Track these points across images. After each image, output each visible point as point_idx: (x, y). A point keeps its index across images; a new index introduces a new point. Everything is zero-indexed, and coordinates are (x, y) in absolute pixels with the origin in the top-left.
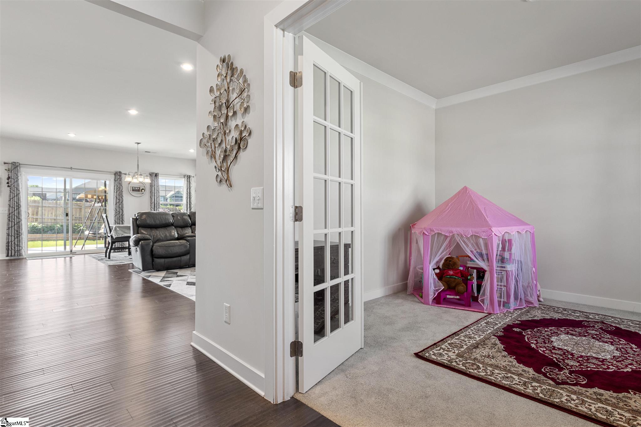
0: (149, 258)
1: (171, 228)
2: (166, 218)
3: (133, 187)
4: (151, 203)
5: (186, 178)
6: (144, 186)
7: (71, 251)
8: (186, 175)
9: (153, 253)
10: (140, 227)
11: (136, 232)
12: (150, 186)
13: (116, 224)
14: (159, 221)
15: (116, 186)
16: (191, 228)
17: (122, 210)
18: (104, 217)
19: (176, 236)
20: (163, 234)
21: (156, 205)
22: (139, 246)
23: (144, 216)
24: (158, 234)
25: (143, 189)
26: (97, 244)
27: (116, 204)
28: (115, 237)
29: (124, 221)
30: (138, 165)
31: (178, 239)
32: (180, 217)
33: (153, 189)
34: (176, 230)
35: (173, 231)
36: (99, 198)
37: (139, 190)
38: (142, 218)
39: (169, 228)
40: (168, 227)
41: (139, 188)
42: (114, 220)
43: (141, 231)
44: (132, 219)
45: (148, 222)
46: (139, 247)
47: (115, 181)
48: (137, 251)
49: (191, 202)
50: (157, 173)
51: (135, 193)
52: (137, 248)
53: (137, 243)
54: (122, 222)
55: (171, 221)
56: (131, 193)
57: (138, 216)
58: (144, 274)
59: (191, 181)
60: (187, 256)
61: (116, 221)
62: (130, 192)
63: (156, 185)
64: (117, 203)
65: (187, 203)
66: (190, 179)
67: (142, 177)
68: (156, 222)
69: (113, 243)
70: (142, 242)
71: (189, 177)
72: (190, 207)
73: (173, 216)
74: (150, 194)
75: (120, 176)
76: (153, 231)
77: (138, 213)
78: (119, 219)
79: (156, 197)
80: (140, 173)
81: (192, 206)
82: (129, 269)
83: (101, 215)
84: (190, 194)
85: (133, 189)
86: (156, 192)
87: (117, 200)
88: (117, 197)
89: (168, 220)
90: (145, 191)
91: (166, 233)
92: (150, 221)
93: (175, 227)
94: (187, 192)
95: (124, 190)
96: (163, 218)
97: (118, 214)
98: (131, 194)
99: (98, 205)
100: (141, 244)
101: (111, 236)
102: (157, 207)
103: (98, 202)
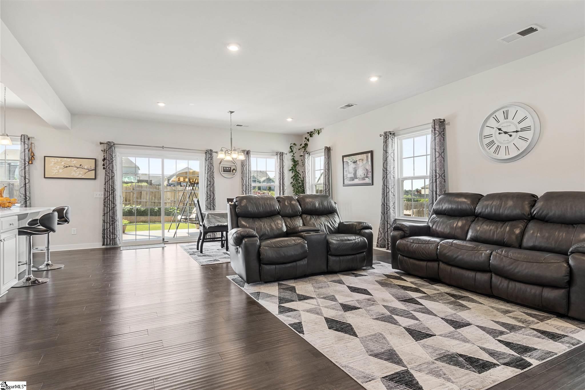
0: (255, 264)
1: (277, 218)
2: (272, 203)
3: (224, 167)
4: (243, 185)
5: (279, 156)
6: (236, 166)
7: (163, 240)
8: (278, 152)
9: (261, 257)
10: (239, 217)
11: (236, 225)
12: (241, 166)
13: (207, 210)
14: (263, 209)
15: (207, 166)
16: (302, 218)
17: (213, 193)
18: (196, 202)
19: (285, 229)
20: (268, 227)
21: (248, 188)
22: (242, 246)
23: (244, 202)
24: (263, 227)
25: (234, 169)
26: (188, 228)
27: (208, 187)
28: (207, 227)
29: (216, 206)
30: (231, 139)
31: (287, 234)
32: (288, 203)
33: (245, 169)
34: (283, 221)
35: (279, 222)
36: (190, 181)
37: (230, 171)
38: (242, 205)
39: (275, 218)
40: (273, 216)
41: (230, 168)
42: (206, 205)
43: (241, 223)
44: (229, 206)
45: (250, 210)
46: (241, 248)
47: (206, 160)
48: (237, 252)
49: (285, 184)
50: (248, 151)
51: (226, 174)
52: (237, 248)
53: (238, 241)
54: (214, 207)
55: (278, 208)
56: (223, 174)
57: (236, 202)
58: (249, 289)
59: (284, 159)
60: (304, 260)
61: (207, 206)
62: (221, 173)
63: (247, 164)
64: (208, 185)
65: (280, 184)
66: (283, 156)
67: (237, 152)
68: (259, 210)
69: (205, 233)
70: (246, 240)
71: (282, 154)
72: (283, 189)
73: (279, 201)
74: (241, 175)
75: (211, 154)
76: (256, 223)
77: (236, 198)
78: (211, 204)
79: (247, 178)
80: (234, 148)
81: (285, 188)
82: (228, 275)
83: (193, 199)
84: (282, 174)
85: (224, 169)
86: (247, 173)
87: (209, 182)
88: (208, 179)
89: (274, 207)
90: (236, 171)
91: (272, 224)
92: (251, 209)
93: (282, 217)
94: (280, 171)
95: (216, 171)
96: (267, 204)
97: (209, 198)
98: (222, 176)
99: (189, 188)
100: (245, 244)
101: (203, 225)
102: (248, 190)
103: (190, 186)
